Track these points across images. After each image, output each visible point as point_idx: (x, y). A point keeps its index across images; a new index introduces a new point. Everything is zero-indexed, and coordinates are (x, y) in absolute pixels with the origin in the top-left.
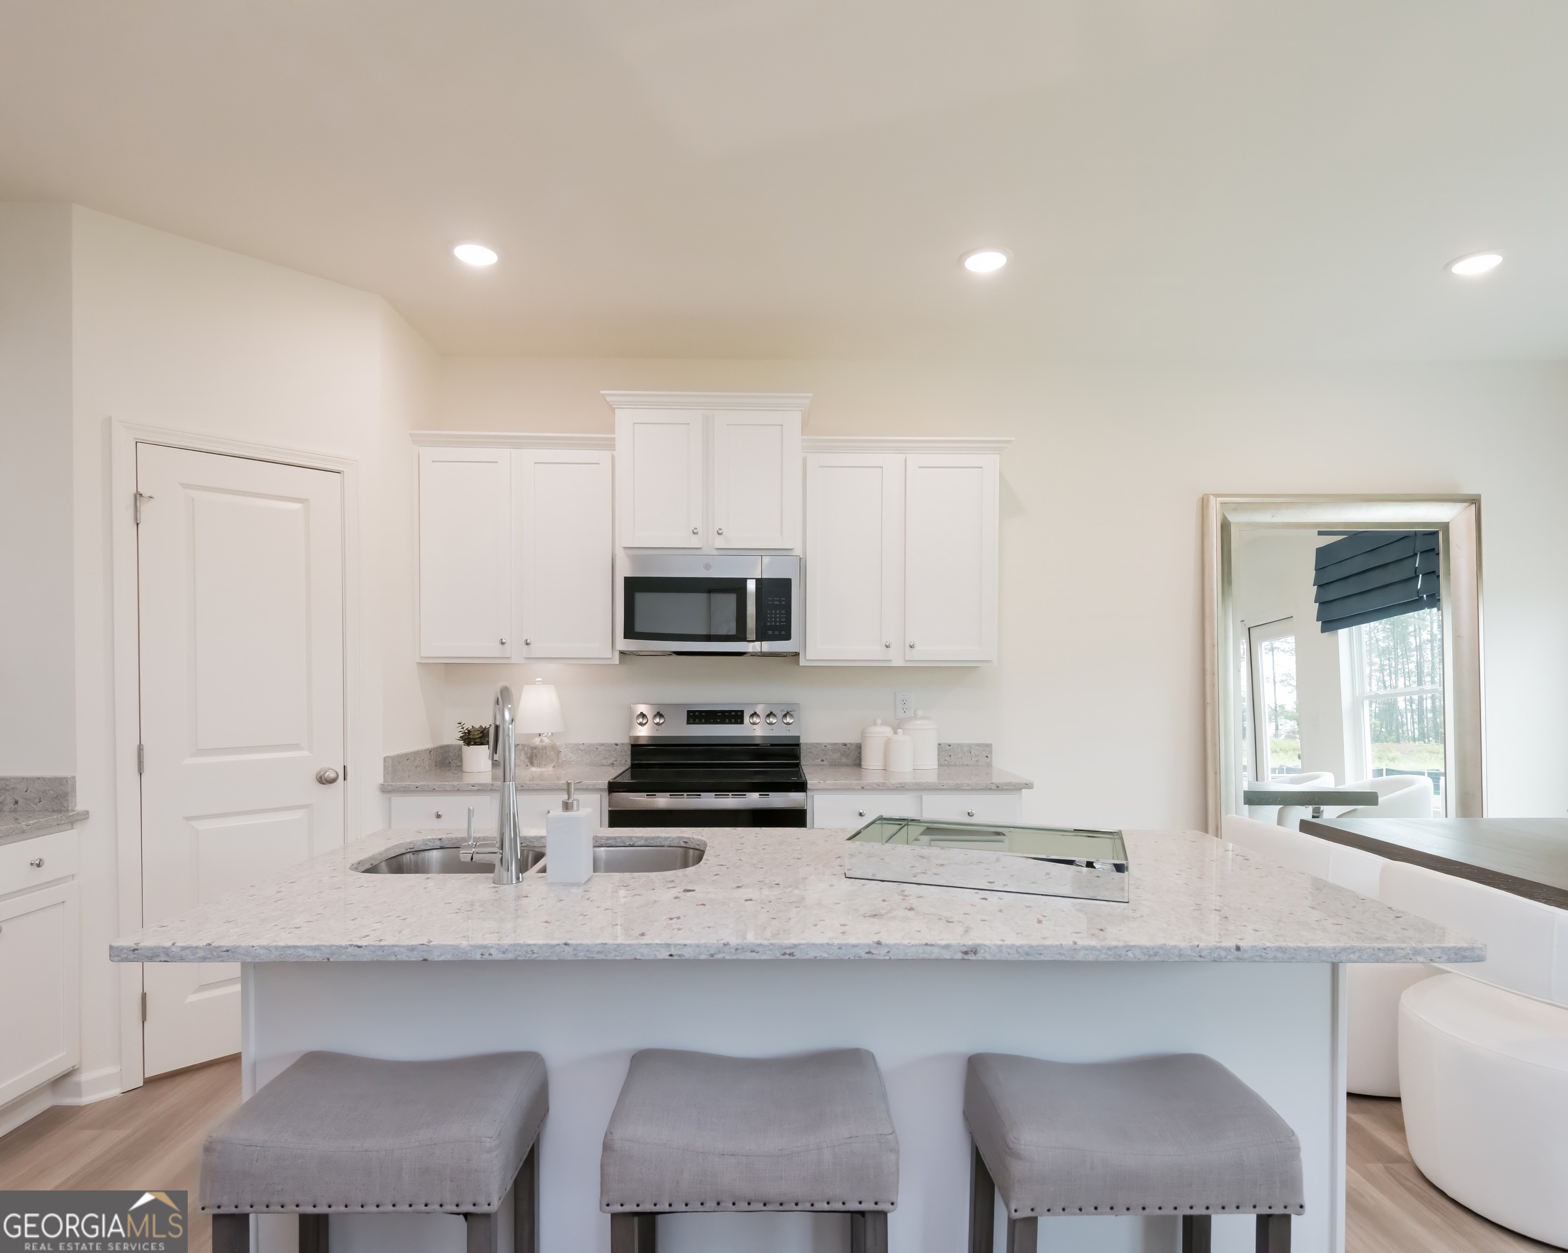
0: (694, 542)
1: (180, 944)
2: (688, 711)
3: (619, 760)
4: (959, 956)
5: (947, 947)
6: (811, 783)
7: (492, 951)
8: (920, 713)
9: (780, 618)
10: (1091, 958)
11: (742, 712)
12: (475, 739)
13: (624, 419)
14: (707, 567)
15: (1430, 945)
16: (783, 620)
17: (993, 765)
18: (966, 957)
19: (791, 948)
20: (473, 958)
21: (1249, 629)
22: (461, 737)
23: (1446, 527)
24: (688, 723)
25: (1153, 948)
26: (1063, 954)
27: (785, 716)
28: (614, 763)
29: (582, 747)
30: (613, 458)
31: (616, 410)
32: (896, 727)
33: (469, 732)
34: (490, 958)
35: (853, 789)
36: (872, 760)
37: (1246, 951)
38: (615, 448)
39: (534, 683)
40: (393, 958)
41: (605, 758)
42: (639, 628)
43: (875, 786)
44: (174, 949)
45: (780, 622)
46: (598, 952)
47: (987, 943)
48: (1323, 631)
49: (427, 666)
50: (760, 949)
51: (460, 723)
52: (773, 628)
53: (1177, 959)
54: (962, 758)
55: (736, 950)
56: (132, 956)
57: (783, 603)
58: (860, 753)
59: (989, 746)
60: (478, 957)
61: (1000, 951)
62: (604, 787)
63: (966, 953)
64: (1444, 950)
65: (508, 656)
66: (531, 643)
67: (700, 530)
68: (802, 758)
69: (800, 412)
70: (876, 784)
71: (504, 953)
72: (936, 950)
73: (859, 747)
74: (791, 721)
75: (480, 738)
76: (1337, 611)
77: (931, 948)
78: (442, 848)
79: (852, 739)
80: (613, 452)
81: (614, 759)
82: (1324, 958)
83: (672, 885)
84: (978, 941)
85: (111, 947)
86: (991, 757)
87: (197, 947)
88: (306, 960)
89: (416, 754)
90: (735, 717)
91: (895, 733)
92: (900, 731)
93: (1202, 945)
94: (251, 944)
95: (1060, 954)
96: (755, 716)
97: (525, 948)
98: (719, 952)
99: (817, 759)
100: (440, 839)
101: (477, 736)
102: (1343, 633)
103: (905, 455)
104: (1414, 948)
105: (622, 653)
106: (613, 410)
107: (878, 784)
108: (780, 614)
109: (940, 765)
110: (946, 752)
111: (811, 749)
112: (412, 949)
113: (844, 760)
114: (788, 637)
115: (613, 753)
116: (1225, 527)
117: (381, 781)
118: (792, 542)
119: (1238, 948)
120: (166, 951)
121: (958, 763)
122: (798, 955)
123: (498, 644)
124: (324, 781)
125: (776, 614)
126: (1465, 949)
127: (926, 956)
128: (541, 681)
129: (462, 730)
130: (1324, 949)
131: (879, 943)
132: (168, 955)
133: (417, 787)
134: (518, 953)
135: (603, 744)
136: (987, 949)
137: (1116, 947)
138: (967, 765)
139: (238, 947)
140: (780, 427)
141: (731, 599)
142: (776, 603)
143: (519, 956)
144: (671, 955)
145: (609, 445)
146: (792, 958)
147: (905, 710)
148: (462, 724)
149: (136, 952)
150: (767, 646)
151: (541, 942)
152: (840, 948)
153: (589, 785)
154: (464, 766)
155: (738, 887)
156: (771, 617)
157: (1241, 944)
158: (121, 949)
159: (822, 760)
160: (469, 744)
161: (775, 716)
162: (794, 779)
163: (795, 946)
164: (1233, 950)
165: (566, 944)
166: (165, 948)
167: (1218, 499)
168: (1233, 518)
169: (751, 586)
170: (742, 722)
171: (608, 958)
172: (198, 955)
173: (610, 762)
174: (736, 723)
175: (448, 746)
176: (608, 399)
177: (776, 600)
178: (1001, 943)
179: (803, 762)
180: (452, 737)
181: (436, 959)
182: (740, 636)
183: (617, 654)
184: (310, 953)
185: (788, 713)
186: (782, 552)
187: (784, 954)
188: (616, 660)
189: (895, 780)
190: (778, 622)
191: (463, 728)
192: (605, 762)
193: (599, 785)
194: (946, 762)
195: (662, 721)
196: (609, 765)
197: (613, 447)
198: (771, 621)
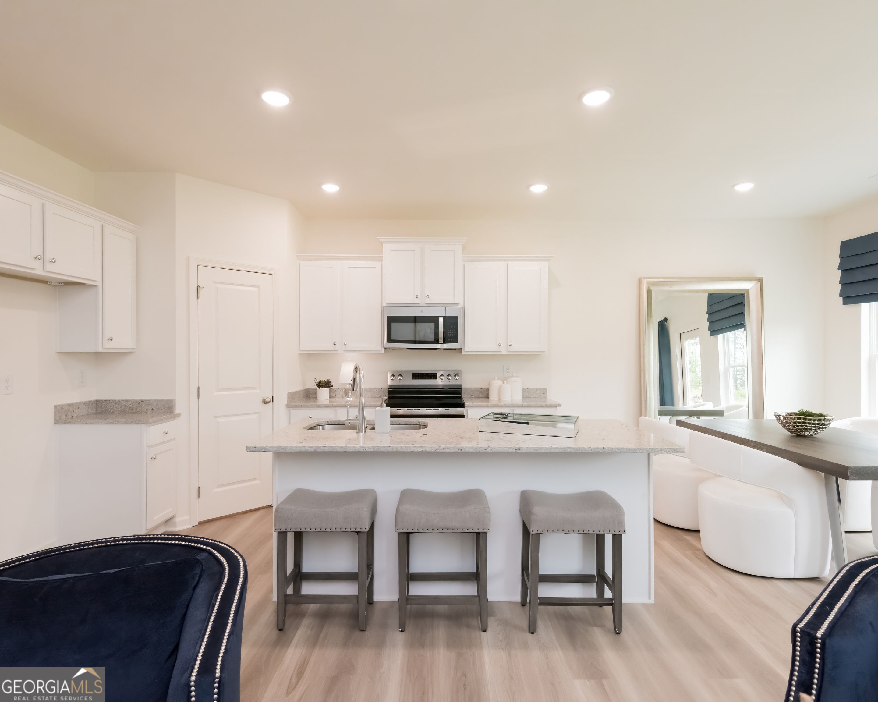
0: (417, 301)
1: (269, 446)
2: (413, 374)
3: (383, 395)
4: (514, 451)
5: (510, 448)
6: (466, 404)
7: (366, 448)
8: (514, 374)
9: (453, 333)
10: (557, 451)
11: (436, 374)
12: (322, 385)
13: (387, 248)
14: (422, 312)
15: (666, 448)
16: (455, 335)
17: (548, 397)
18: (517, 451)
19: (461, 448)
20: (360, 451)
21: (680, 334)
22: (316, 385)
23: (748, 291)
24: (413, 379)
25: (576, 448)
26: (547, 450)
27: (455, 376)
30: (382, 265)
32: (504, 380)
33: (320, 382)
34: (365, 451)
35: (484, 407)
36: (493, 395)
37: (606, 449)
39: (345, 361)
40: (335, 451)
41: (377, 394)
42: (393, 338)
44: (267, 447)
45: (453, 335)
46: (400, 449)
47: (523, 446)
48: (711, 335)
49: (301, 354)
50: (451, 448)
51: (315, 379)
52: (451, 338)
53: (584, 452)
54: (533, 394)
55: (443, 448)
56: (254, 450)
57: (455, 327)
58: (488, 392)
59: (545, 389)
60: (362, 450)
61: (527, 449)
63: (516, 450)
64: (671, 449)
65: (337, 350)
66: (347, 344)
67: (419, 296)
68: (463, 394)
69: (462, 245)
71: (370, 449)
72: (507, 449)
73: (488, 390)
74: (458, 378)
75: (325, 385)
76: (717, 326)
77: (505, 448)
78: (328, 425)
79: (484, 386)
80: (382, 262)
81: (380, 395)
82: (631, 452)
83: (418, 433)
84: (520, 446)
85: (247, 447)
86: (546, 394)
87: (274, 447)
88: (308, 451)
89: (299, 392)
90: (434, 376)
91: (503, 383)
92: (505, 382)
93: (592, 447)
94: (291, 446)
95: (546, 450)
96: (442, 376)
97: (376, 448)
98: (438, 449)
99: (470, 394)
100: (327, 421)
101: (324, 384)
102: (720, 336)
103: (507, 263)
104: (661, 448)
105: (385, 348)
106: (382, 245)
107: (495, 405)
108: (453, 331)
109: (523, 397)
110: (526, 392)
111: (466, 390)
112: (341, 447)
113: (481, 395)
114: (457, 342)
115: (380, 392)
116: (649, 292)
117: (287, 403)
118: (458, 300)
119: (604, 448)
120: (264, 448)
121: (531, 397)
122: (463, 450)
123: (333, 345)
124: (265, 402)
126: (678, 449)
127: (503, 451)
128: (350, 361)
130: (631, 448)
131: (489, 446)
132: (265, 449)
133: (301, 406)
134: (374, 449)
135: (375, 388)
136: (523, 448)
137: (564, 448)
138: (535, 397)
139: (287, 447)
140: (453, 251)
141: (433, 325)
143: (375, 450)
144: (423, 450)
145: (381, 259)
146: (461, 451)
147: (508, 373)
148: (317, 379)
149: (255, 448)
150: (448, 346)
151: (382, 446)
152: (476, 448)
154: (317, 398)
155: (442, 434)
156: (449, 333)
157: (604, 447)
158: (250, 448)
159: (472, 395)
160: (319, 388)
161: (451, 376)
162: (459, 402)
163: (462, 447)
164: (602, 449)
165: (389, 446)
166: (264, 447)
167: (646, 280)
168: (652, 288)
169: (441, 320)
170: (436, 379)
171: (403, 451)
172: (274, 449)
173: (379, 396)
174: (434, 379)
175: (309, 389)
176: (380, 240)
177: (452, 326)
178: (528, 446)
179: (463, 396)
180: (312, 385)
181: (349, 451)
182: (437, 341)
183: (383, 349)
184: (309, 449)
185: (456, 374)
186: (454, 305)
187: (459, 450)
188: (383, 351)
189: (502, 403)
191: (317, 381)
192: (376, 396)
194: (526, 396)
195: (394, 378)
196: (378, 397)
197: (382, 260)
198: (449, 335)
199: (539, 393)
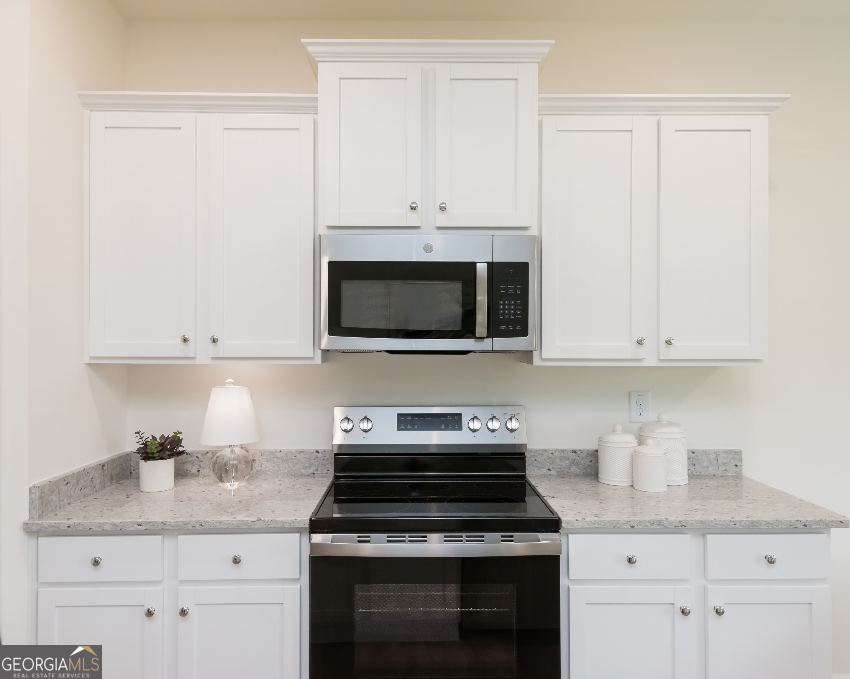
0: (412, 219)
2: (398, 415)
3: (320, 469)
8: (665, 419)
9: (515, 309)
11: (461, 415)
12: (156, 452)
13: (328, 74)
14: (428, 249)
16: (519, 312)
17: (743, 475)
22: (138, 450)
24: (399, 429)
27: (510, 420)
28: (315, 472)
29: (279, 455)
30: (315, 122)
31: (319, 63)
33: (148, 443)
38: (317, 110)
39: (223, 384)
41: (305, 467)
43: (649, 525)
45: (515, 314)
51: (138, 433)
52: (509, 322)
54: (708, 467)
57: (519, 292)
58: (596, 462)
59: (739, 453)
62: (305, 526)
65: (193, 355)
66: (219, 340)
67: (419, 205)
68: (526, 468)
69: (537, 65)
70: (649, 521)
73: (595, 455)
74: (516, 427)
75: (159, 452)
79: (592, 447)
80: (316, 116)
81: (315, 468)
86: (741, 466)
90: (452, 421)
96: (474, 421)
99: (544, 468)
103: (658, 117)
105: (324, 351)
106: (316, 63)
108: (515, 304)
111: (536, 456)
113: (573, 469)
114: (524, 332)
115: (313, 461)
117: (25, 519)
118: (527, 219)
121: (703, 473)
123: (179, 341)
125: (509, 305)
128: (233, 383)
129: (141, 440)
133: (69, 527)
135: (302, 452)
140: (513, 82)
141: (458, 287)
142: (510, 292)
145: (311, 106)
147: (641, 412)
148: (140, 433)
150: (500, 343)
153: (286, 523)
154: (141, 485)
156: (504, 309)
159: (549, 470)
160: (147, 459)
161: (498, 420)
169: (482, 272)
170: (460, 428)
173: (310, 471)
174: (453, 428)
175: (129, 454)
176: (309, 49)
177: (511, 289)
179: (529, 473)
180: (128, 450)
182: (468, 330)
183: (319, 354)
185: (514, 417)
186: (518, 231)
188: (319, 359)
190: (512, 314)
191: (141, 438)
192: (304, 471)
193: (298, 522)
194: (690, 473)
195: (350, 426)
196: (309, 475)
197: (315, 110)
198: (504, 314)
199: (724, 464)
